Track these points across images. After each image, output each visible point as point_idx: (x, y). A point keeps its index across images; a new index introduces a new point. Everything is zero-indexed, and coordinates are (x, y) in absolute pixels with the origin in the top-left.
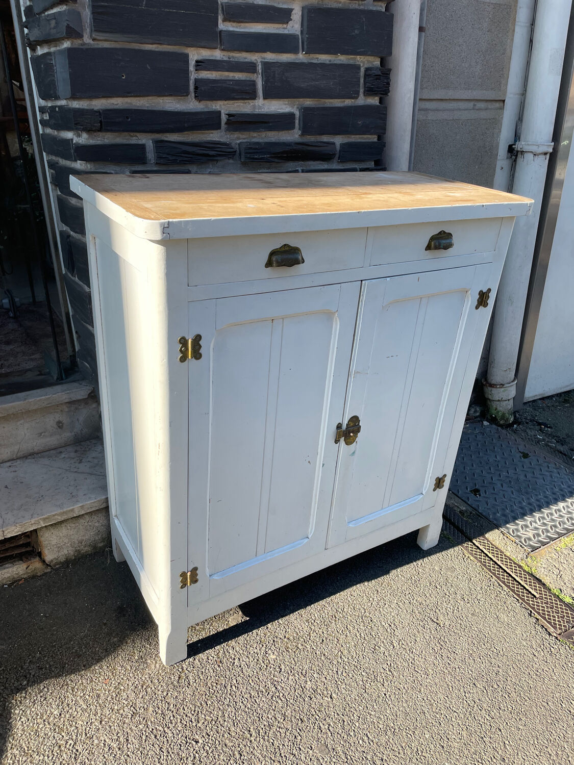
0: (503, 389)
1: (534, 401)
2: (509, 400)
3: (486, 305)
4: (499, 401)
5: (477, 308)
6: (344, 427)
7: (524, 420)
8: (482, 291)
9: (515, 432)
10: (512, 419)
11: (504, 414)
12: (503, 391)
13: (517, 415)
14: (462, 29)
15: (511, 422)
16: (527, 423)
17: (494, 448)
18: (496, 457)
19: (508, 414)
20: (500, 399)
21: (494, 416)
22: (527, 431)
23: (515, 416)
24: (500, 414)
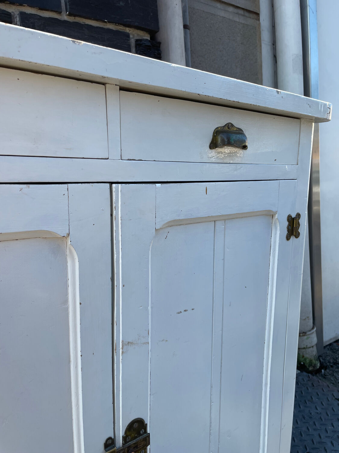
0: (305, 337)
1: (330, 344)
2: (313, 347)
3: (297, 235)
4: (304, 348)
5: (288, 238)
6: (119, 442)
7: (328, 364)
8: (291, 216)
9: (324, 376)
10: (318, 365)
11: (311, 361)
12: (307, 338)
13: (321, 360)
14: (220, 39)
15: (318, 367)
16: (332, 366)
17: (312, 398)
18: (317, 409)
19: (315, 360)
20: (305, 347)
21: (302, 363)
22: (335, 374)
23: (320, 361)
24: (308, 361)
